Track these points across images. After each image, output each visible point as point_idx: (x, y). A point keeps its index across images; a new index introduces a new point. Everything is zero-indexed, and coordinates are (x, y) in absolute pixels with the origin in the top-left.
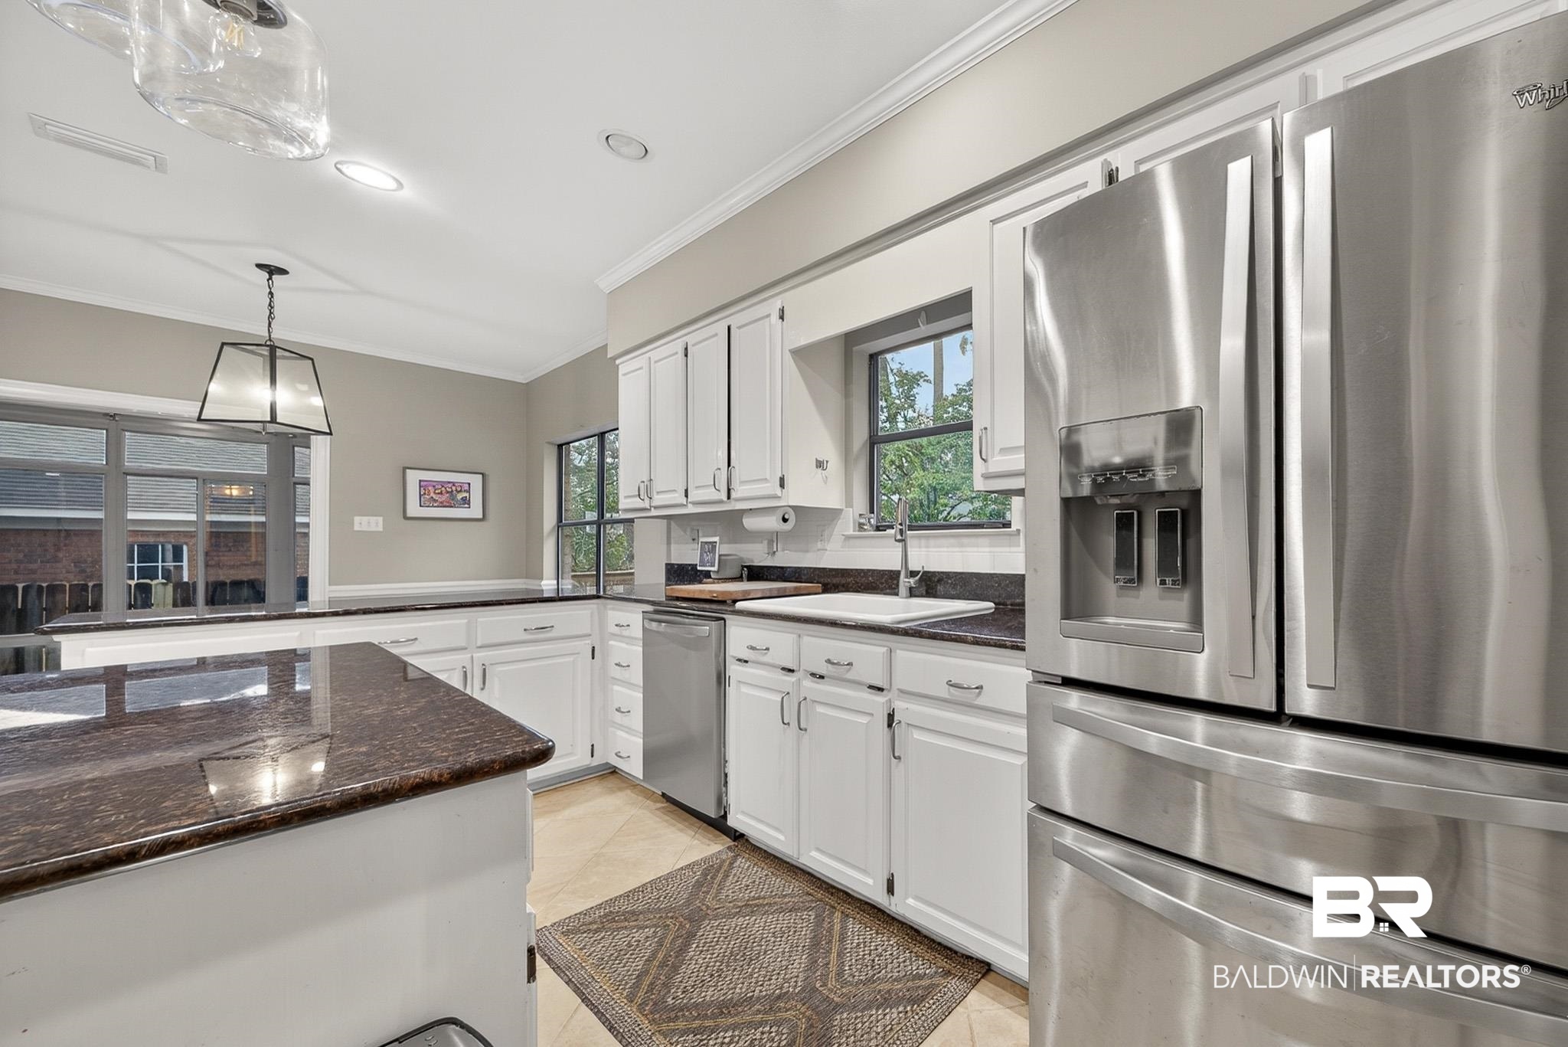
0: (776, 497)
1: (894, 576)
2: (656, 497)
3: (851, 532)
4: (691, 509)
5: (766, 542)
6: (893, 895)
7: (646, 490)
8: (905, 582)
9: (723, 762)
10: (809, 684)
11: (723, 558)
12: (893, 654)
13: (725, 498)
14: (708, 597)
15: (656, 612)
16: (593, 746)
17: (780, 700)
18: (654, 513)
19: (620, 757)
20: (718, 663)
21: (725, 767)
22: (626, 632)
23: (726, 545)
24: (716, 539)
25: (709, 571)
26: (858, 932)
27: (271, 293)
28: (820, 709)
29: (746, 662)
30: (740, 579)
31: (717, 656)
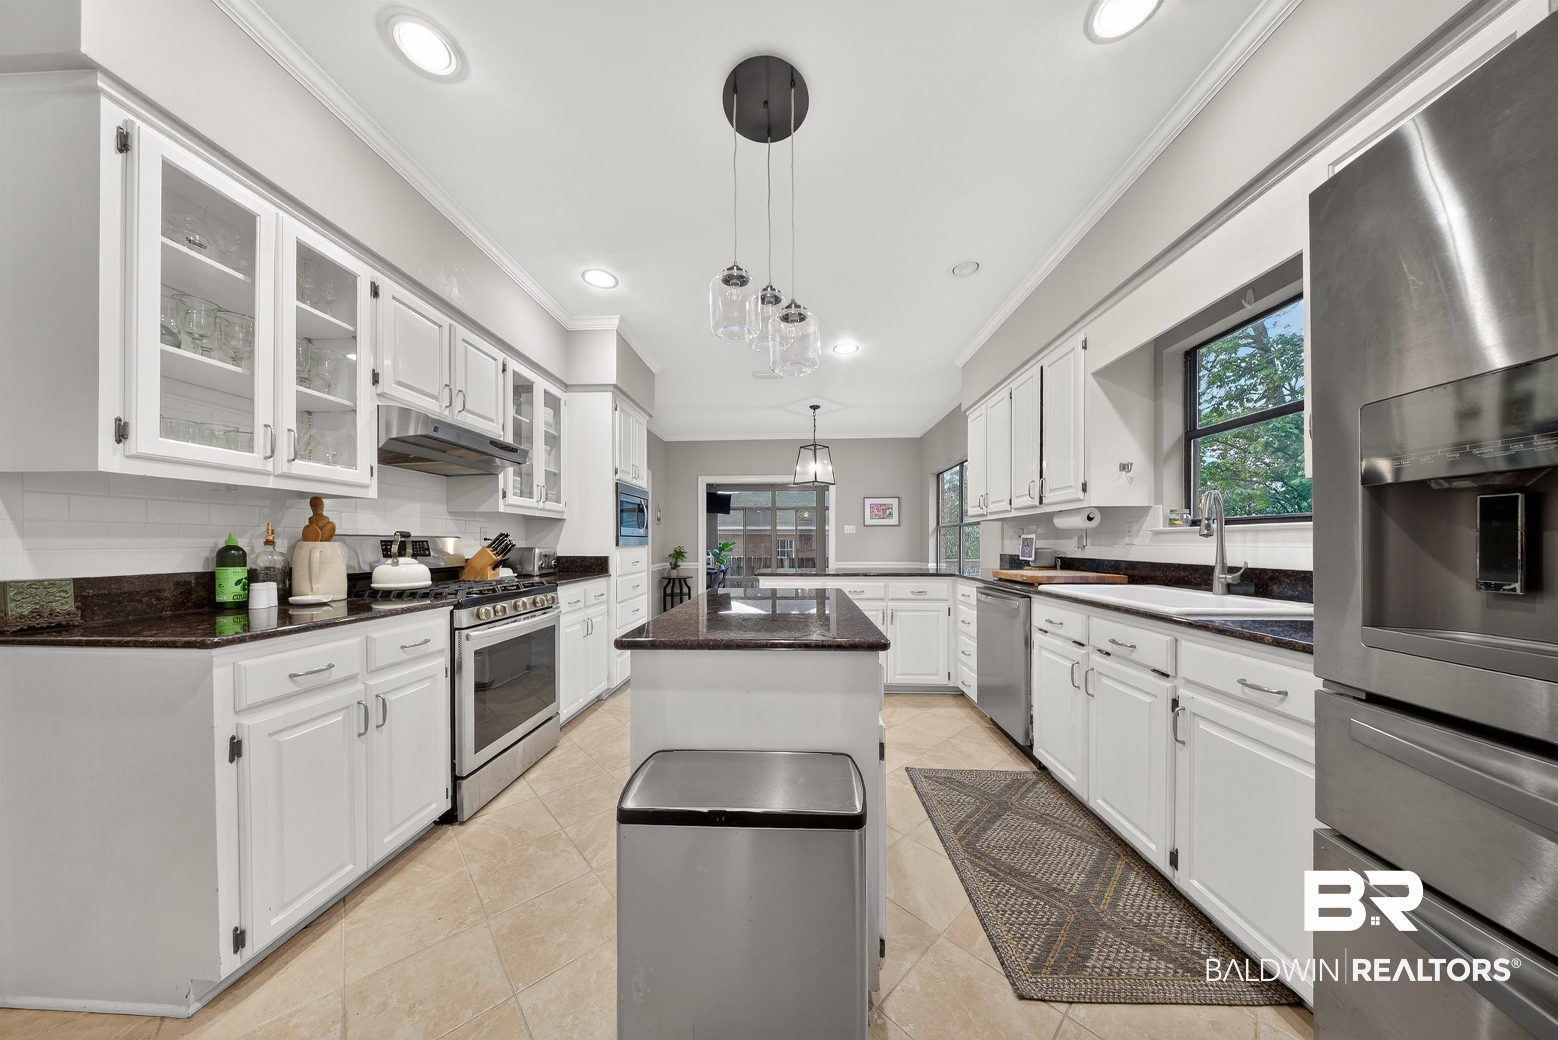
0: (1079, 500)
1: (1209, 570)
2: (990, 506)
3: (1161, 527)
4: (1014, 514)
5: (1076, 538)
6: (1177, 869)
7: (984, 501)
8: (1220, 578)
9: (1030, 706)
10: (1097, 658)
11: (1039, 551)
12: (1178, 643)
13: (1037, 503)
14: (1021, 580)
15: (986, 588)
16: (949, 673)
17: (1071, 666)
18: (989, 517)
19: (964, 684)
20: (1026, 631)
21: (1031, 710)
22: (968, 600)
23: (1041, 541)
24: (1033, 536)
25: (1029, 561)
26: (1136, 882)
27: (815, 419)
28: (1105, 681)
29: (1046, 632)
30: (1054, 567)
31: (1024, 624)
